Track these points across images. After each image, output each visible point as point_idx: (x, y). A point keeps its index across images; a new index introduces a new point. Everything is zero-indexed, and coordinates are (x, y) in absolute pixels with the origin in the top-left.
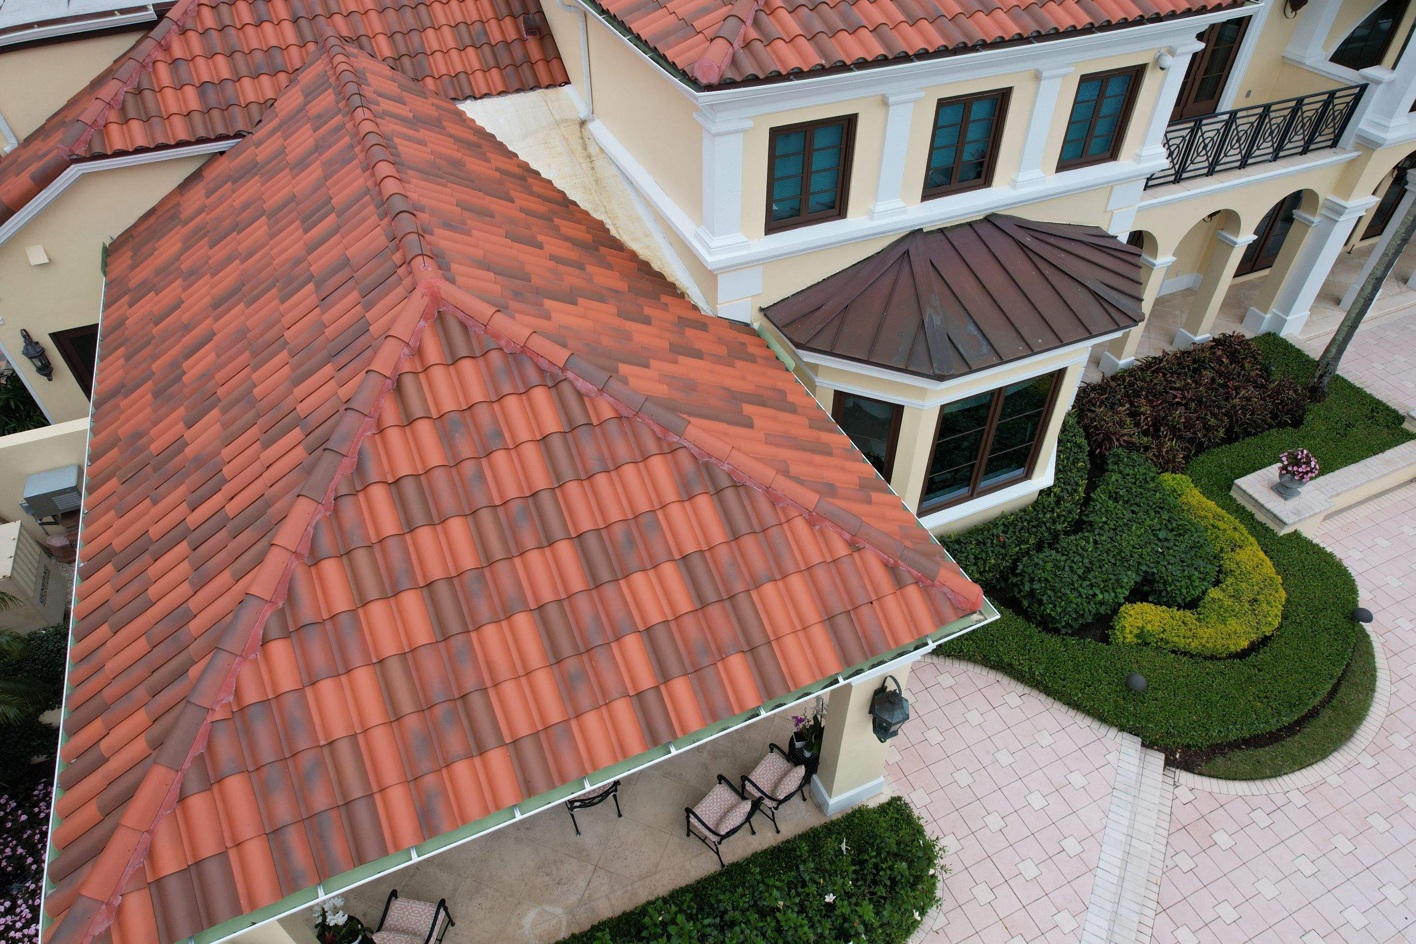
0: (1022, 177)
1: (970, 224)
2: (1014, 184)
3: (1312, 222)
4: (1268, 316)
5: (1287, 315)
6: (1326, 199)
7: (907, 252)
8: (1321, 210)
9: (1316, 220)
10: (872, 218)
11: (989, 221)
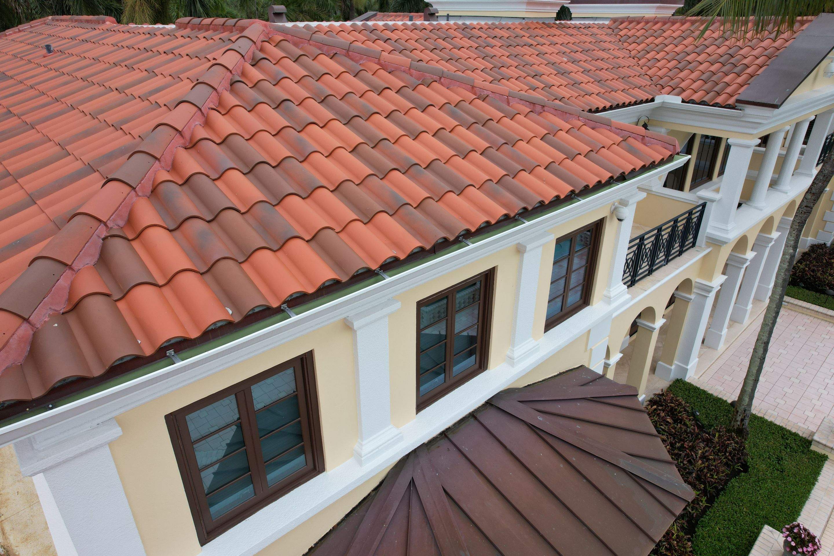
0: (518, 351)
1: (473, 415)
2: (511, 361)
3: (691, 299)
4: (673, 367)
5: (687, 365)
6: (696, 282)
7: (412, 482)
8: (694, 290)
9: (692, 296)
10: (360, 463)
11: (492, 405)
